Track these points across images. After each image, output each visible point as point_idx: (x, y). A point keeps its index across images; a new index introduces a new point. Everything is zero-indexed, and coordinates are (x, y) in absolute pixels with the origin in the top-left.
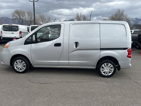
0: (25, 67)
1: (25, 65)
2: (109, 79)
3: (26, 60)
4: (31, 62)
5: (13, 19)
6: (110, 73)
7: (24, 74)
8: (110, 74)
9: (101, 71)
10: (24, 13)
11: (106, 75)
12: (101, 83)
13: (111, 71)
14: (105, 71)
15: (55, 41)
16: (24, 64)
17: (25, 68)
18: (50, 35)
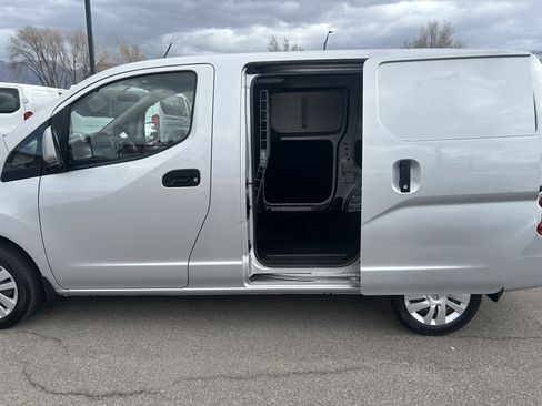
0: (12, 297)
1: (12, 285)
2: (450, 347)
3: (15, 261)
4: (45, 272)
5: (14, 65)
6: (450, 311)
7: (12, 332)
8: (450, 319)
9: (407, 303)
10: (58, 40)
11: (433, 323)
12: (416, 374)
13: (459, 303)
14: (426, 303)
15: (165, 159)
16: (8, 280)
17: (14, 301)
18: (149, 130)
